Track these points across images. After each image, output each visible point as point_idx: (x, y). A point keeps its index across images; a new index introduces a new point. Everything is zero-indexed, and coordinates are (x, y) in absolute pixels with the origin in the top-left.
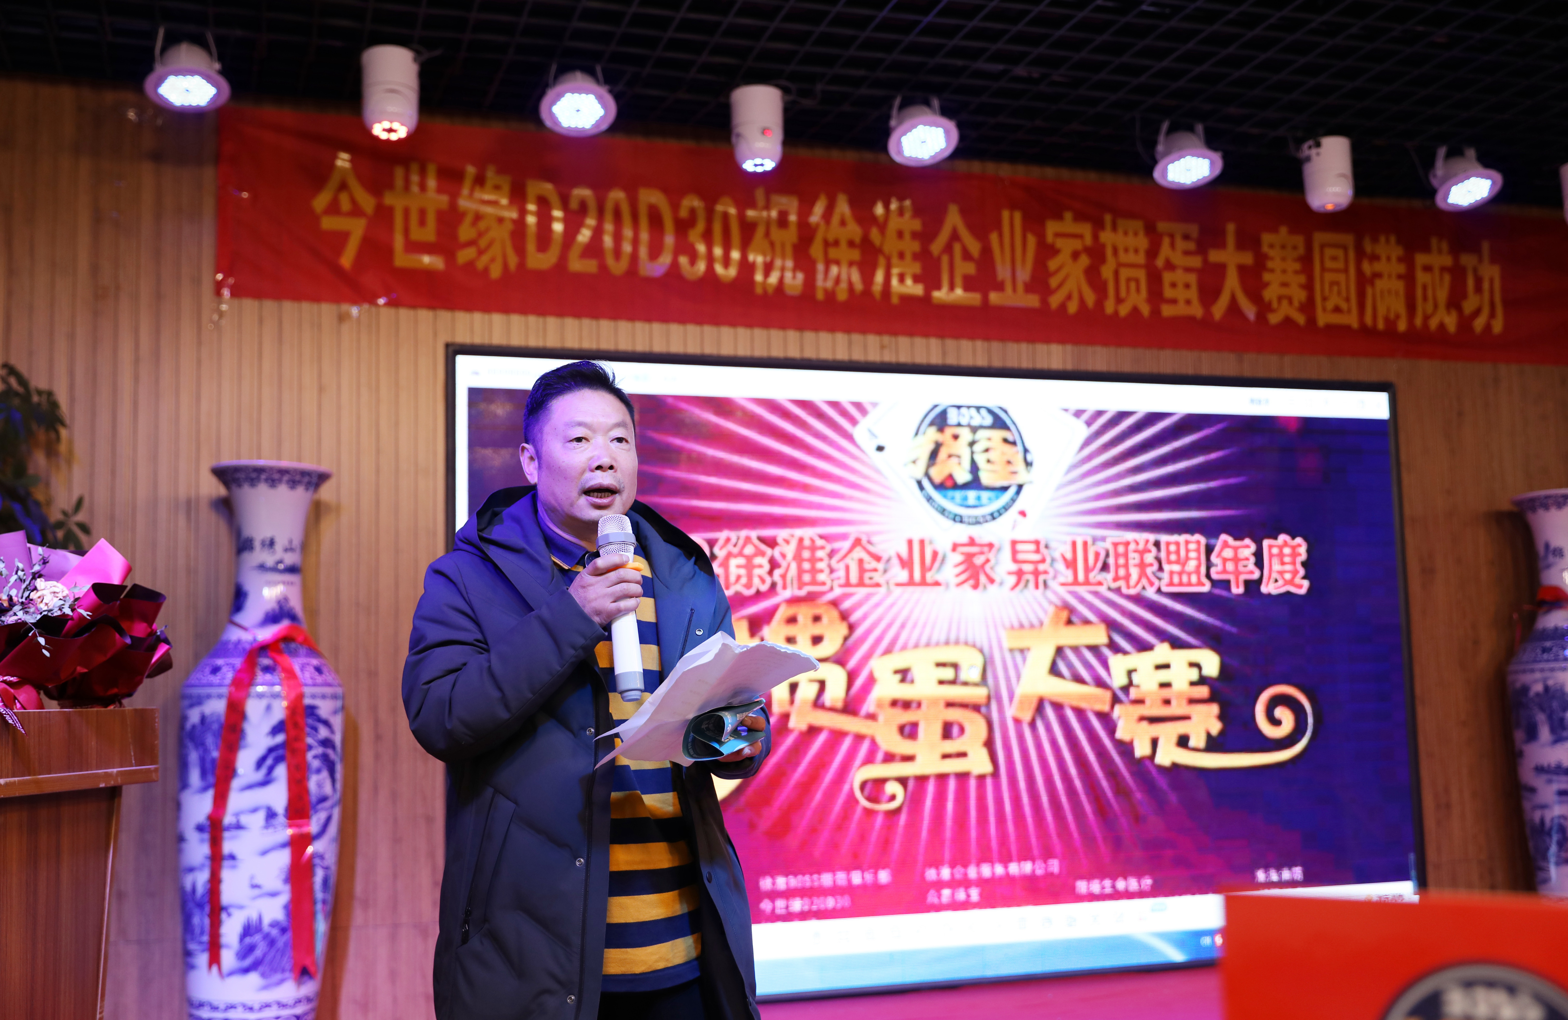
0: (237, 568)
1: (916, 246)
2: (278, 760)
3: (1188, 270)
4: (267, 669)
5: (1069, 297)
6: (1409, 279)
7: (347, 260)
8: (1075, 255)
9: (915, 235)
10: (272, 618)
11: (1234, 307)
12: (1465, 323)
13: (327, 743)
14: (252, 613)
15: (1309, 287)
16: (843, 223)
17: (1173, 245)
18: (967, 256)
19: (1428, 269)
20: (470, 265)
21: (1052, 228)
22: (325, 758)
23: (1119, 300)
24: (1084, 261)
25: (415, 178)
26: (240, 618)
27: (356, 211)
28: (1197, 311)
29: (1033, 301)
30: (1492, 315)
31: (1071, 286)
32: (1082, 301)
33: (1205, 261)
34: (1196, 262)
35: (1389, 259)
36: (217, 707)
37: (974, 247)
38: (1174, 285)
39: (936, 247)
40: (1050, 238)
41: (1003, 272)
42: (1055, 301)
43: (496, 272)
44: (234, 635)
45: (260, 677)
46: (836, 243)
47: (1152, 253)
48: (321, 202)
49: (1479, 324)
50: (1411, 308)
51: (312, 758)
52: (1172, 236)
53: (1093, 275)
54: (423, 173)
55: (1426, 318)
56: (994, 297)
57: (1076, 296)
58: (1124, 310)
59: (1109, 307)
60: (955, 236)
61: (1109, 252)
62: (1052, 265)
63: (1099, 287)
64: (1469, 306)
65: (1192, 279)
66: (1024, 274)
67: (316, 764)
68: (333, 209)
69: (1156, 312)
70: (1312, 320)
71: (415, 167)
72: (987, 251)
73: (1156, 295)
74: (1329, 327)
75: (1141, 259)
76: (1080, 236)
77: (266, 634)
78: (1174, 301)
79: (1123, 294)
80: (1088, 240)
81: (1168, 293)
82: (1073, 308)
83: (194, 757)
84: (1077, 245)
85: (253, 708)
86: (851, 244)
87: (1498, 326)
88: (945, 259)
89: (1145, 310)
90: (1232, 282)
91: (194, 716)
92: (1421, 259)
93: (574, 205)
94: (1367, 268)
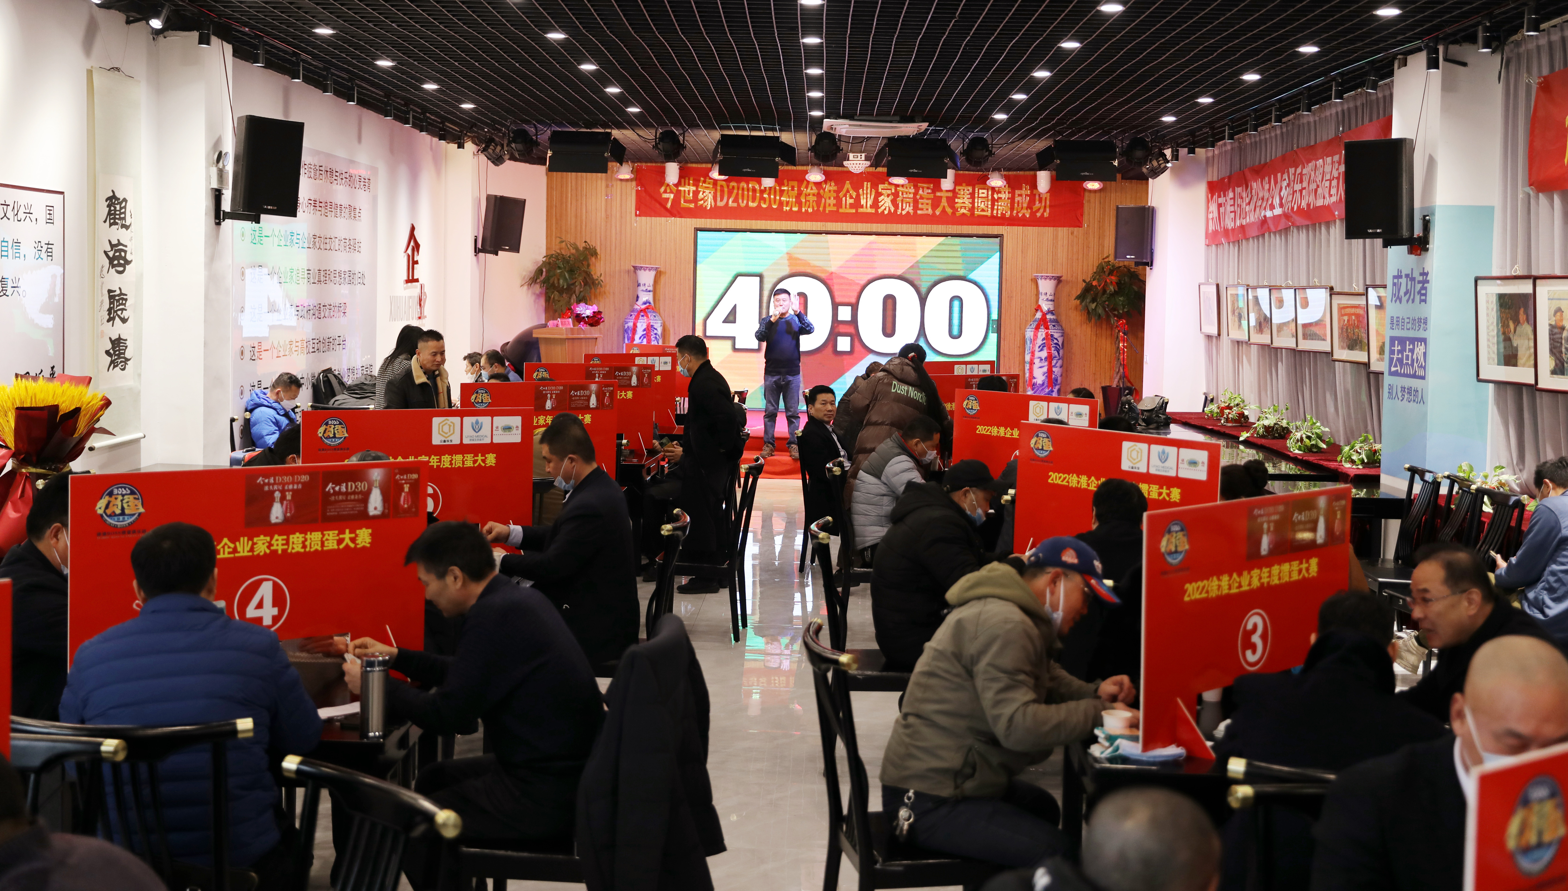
0: (636, 291)
1: (835, 195)
2: (644, 337)
3: (928, 199)
4: (642, 316)
5: (885, 209)
6: (1012, 199)
7: (669, 205)
8: (888, 196)
9: (834, 191)
10: (645, 303)
11: (944, 210)
12: (1033, 214)
13: (656, 334)
14: (640, 302)
15: (973, 203)
16: (812, 189)
17: (923, 191)
18: (851, 197)
19: (1020, 195)
20: (702, 205)
21: (881, 187)
22: (656, 338)
23: (903, 210)
24: (891, 197)
25: (687, 181)
26: (637, 303)
27: (671, 192)
28: (930, 211)
29: (873, 211)
30: (1045, 211)
31: (886, 205)
32: (890, 210)
33: (935, 196)
34: (932, 196)
35: (1005, 192)
36: (631, 324)
37: (854, 194)
38: (922, 204)
39: (841, 195)
40: (880, 190)
41: (863, 202)
42: (880, 211)
43: (709, 208)
44: (636, 307)
45: (640, 317)
46: (809, 195)
47: (915, 194)
48: (662, 189)
49: (1038, 215)
50: (1012, 209)
51: (652, 338)
52: (923, 188)
53: (894, 202)
54: (689, 180)
55: (1018, 212)
56: (860, 210)
57: (887, 209)
58: (904, 213)
59: (899, 211)
60: (848, 191)
61: (900, 193)
62: (880, 199)
63: (896, 206)
64: (1035, 208)
65: (930, 202)
66: (870, 203)
67: (653, 339)
68: (665, 192)
69: (915, 212)
70: (973, 214)
71: (687, 178)
72: (858, 196)
73: (916, 208)
74: (979, 216)
75: (911, 196)
76: (891, 189)
77: (643, 307)
78: (922, 209)
79: (904, 207)
80: (893, 191)
81: (920, 206)
82: (886, 212)
83: (626, 336)
84: (889, 192)
85: (639, 325)
86: (814, 195)
87: (1046, 215)
88: (844, 199)
89: (912, 212)
90: (944, 203)
91: (626, 327)
92: (1017, 192)
93: (731, 187)
94: (996, 196)
